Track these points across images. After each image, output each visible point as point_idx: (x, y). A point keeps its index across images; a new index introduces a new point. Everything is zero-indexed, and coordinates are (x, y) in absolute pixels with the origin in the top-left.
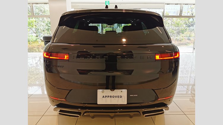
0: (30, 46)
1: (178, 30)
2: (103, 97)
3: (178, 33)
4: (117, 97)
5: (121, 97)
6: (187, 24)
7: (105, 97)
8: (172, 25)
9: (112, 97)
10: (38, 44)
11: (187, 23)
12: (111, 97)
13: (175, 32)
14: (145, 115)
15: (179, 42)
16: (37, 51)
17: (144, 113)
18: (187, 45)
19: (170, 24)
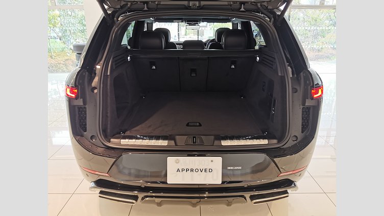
0: (53, 61)
1: (315, 31)
2: (178, 170)
3: (315, 36)
4: (204, 170)
5: (211, 170)
6: (331, 20)
7: (181, 170)
8: (304, 21)
9: (194, 171)
10: (66, 58)
11: (333, 17)
12: (192, 170)
13: (309, 34)
14: (254, 201)
15: (317, 53)
16: (65, 69)
17: (252, 198)
18: (330, 59)
19: (302, 19)
